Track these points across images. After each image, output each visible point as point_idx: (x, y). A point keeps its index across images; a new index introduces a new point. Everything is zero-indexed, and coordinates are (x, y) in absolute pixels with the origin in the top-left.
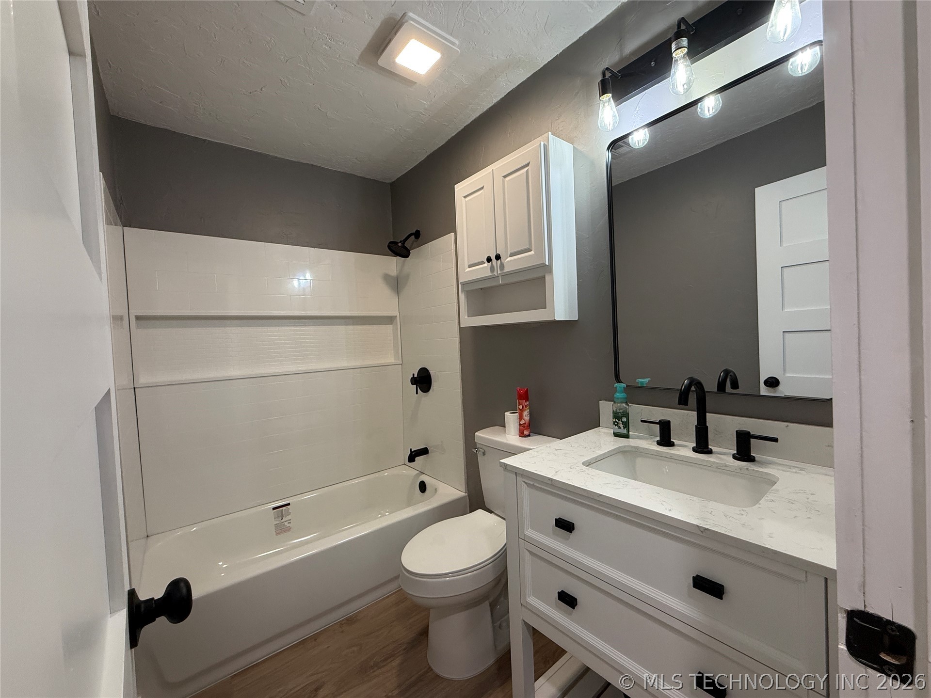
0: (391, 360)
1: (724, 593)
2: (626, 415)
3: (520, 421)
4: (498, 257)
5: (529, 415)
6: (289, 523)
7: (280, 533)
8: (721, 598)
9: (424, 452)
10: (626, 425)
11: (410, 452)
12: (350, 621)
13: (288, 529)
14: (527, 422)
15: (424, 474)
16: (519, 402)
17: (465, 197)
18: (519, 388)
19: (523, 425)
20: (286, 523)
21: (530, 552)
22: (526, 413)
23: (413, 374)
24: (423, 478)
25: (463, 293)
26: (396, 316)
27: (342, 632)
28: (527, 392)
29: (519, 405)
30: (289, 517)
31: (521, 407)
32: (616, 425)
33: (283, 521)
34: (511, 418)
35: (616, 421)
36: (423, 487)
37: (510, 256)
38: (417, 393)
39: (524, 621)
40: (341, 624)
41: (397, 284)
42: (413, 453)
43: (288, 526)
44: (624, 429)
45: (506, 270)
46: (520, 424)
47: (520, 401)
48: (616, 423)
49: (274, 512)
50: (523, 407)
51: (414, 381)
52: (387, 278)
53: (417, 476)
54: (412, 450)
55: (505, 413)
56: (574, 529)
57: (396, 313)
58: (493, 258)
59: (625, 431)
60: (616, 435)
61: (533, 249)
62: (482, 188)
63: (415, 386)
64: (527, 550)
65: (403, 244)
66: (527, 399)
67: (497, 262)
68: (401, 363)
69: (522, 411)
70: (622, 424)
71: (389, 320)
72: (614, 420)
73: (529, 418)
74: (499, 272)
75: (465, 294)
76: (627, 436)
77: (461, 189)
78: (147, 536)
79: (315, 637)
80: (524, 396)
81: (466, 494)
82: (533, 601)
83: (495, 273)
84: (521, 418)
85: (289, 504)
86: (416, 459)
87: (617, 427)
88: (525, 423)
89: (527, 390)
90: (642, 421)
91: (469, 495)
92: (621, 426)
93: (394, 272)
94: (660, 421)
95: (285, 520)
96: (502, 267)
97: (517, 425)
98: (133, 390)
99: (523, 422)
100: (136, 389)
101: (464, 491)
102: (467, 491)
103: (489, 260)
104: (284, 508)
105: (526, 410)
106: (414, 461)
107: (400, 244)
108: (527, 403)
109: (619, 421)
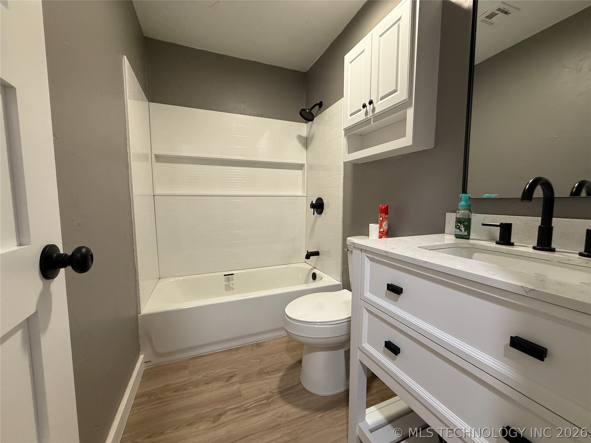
0: (300, 193)
1: (546, 357)
2: (469, 220)
3: (380, 229)
4: (371, 102)
5: (387, 226)
6: (233, 285)
7: (228, 290)
8: (543, 360)
9: (317, 254)
10: (468, 228)
11: (307, 253)
12: (258, 345)
13: (233, 289)
14: (385, 230)
15: (316, 268)
16: (380, 216)
17: (351, 63)
18: (381, 205)
19: (382, 233)
20: (231, 285)
21: (368, 311)
22: (384, 224)
23: (312, 201)
24: (315, 271)
25: (345, 137)
26: (305, 164)
27: (252, 350)
28: (387, 208)
29: (380, 217)
30: (232, 282)
31: (381, 219)
32: (458, 228)
33: (229, 283)
34: (374, 228)
35: (458, 225)
36: (314, 276)
37: (380, 100)
38: (314, 214)
39: (360, 361)
40: (253, 345)
41: (306, 142)
42: (309, 253)
43: (232, 287)
44: (465, 231)
45: (376, 112)
46: (380, 231)
47: (381, 214)
48: (458, 227)
49: (225, 278)
50: (383, 218)
51: (313, 206)
52: (300, 137)
53: (312, 269)
54: (309, 252)
55: (370, 224)
56: (402, 293)
57: (304, 162)
58: (367, 104)
59: (466, 233)
60: (457, 236)
61: (399, 90)
62: (364, 51)
63: (313, 209)
64: (366, 308)
65: (311, 111)
66: (387, 213)
67: (370, 107)
68: (306, 196)
69: (382, 221)
70: (464, 227)
71: (300, 167)
72: (457, 225)
73: (387, 228)
74: (371, 114)
75: (346, 137)
76: (467, 237)
77: (348, 58)
78: (160, 278)
79: (237, 349)
80: (385, 211)
81: (341, 283)
82: (366, 346)
83: (368, 116)
84: (381, 227)
85: (233, 274)
86: (311, 257)
87: (458, 230)
88: (384, 231)
89: (387, 206)
90: (483, 225)
91: (343, 284)
92: (463, 229)
93: (304, 134)
94: (501, 224)
95: (231, 283)
96: (374, 109)
97: (378, 233)
98: (153, 196)
99: (382, 230)
100: (155, 196)
101: (340, 281)
102: (342, 281)
103: (364, 106)
104: (230, 276)
105: (385, 221)
106: (309, 258)
107: (307, 111)
108: (387, 216)
109: (461, 224)
